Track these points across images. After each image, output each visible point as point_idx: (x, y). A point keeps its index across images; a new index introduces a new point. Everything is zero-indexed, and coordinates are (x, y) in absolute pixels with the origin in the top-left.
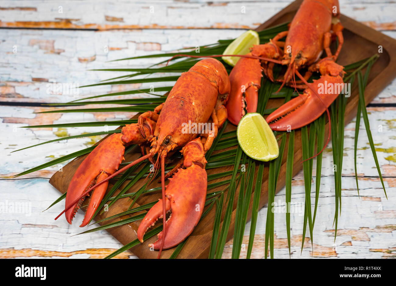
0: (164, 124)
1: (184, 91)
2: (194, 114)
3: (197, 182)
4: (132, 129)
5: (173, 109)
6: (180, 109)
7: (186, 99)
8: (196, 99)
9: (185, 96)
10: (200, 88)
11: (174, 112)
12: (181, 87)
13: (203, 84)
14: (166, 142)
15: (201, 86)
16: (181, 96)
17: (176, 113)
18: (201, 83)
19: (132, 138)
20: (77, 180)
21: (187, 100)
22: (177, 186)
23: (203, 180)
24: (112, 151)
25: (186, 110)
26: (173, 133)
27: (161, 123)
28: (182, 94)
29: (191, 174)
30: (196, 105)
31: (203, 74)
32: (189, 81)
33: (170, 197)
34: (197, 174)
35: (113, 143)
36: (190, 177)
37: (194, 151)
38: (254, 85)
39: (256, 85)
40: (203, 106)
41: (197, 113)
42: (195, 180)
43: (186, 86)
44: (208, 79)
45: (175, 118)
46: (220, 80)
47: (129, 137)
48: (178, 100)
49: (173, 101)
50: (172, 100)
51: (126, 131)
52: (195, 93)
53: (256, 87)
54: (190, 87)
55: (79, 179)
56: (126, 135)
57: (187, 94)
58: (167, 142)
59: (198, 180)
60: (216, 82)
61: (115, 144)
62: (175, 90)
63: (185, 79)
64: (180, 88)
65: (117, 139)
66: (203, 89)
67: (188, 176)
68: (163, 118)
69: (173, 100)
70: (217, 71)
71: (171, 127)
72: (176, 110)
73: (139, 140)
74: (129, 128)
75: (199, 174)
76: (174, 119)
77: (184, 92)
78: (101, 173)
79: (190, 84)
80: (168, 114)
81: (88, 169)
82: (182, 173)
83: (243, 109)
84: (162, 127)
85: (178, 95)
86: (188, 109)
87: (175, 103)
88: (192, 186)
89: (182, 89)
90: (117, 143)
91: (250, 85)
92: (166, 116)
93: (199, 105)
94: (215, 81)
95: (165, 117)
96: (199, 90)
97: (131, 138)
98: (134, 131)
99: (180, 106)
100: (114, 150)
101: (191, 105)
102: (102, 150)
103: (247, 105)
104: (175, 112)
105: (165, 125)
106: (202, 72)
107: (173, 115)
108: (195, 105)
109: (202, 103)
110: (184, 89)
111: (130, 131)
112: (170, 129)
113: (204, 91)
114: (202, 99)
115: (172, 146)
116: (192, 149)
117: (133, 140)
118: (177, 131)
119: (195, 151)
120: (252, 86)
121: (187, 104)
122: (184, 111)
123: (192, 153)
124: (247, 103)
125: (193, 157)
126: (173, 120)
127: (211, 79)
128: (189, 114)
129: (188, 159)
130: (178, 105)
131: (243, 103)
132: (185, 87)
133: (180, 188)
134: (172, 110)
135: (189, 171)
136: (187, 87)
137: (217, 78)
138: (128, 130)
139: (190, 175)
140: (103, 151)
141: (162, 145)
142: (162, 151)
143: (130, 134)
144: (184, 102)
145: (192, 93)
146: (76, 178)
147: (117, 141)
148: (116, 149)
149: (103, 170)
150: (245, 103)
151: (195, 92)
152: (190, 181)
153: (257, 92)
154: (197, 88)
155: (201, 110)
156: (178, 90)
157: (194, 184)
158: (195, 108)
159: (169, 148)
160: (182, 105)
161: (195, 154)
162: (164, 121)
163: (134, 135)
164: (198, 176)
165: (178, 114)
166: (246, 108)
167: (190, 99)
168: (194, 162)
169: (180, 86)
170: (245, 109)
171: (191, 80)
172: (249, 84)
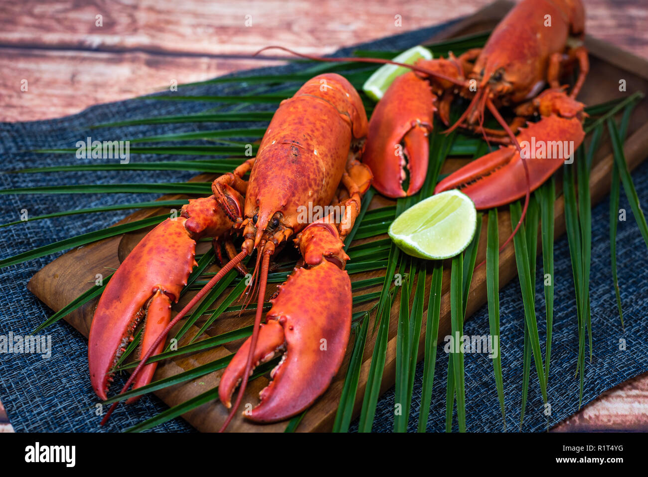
0: (266, 192)
1: (295, 130)
2: (319, 172)
3: (333, 293)
4: (205, 207)
5: (279, 163)
6: (293, 162)
7: (302, 145)
8: (320, 143)
9: (299, 140)
10: (324, 125)
11: (282, 167)
12: (287, 124)
13: (329, 118)
14: (273, 224)
15: (324, 121)
16: (289, 139)
17: (287, 170)
18: (325, 115)
19: (207, 222)
20: (107, 313)
21: (304, 146)
22: (297, 300)
23: (344, 289)
24: (170, 249)
25: (304, 163)
26: (285, 208)
27: (259, 190)
28: (292, 136)
29: (322, 278)
30: (320, 154)
31: (325, 98)
32: (300, 112)
33: (283, 319)
34: (333, 279)
35: (171, 234)
36: (321, 283)
37: (323, 236)
38: (421, 125)
39: (425, 126)
40: (331, 156)
41: (324, 170)
42: (330, 289)
43: (296, 121)
44: (335, 108)
45: (286, 179)
46: (355, 110)
47: (200, 220)
48: (286, 146)
49: (276, 149)
50: (273, 148)
51: (193, 211)
52: (317, 133)
53: (424, 129)
54: (305, 122)
55: (110, 311)
56: (193, 218)
57: (302, 135)
58: (275, 225)
59: (336, 290)
60: (349, 115)
61: (174, 236)
62: (276, 131)
63: (292, 109)
64: (285, 126)
65: (177, 227)
66: (329, 127)
67: (316, 281)
68: (261, 181)
69: (276, 147)
70: (348, 95)
71: (281, 196)
72: (285, 164)
73: (218, 226)
74: (196, 206)
75: (336, 279)
76: (285, 181)
77: (295, 133)
78: (154, 293)
79: (304, 117)
80: (272, 173)
81: (126, 289)
82: (304, 275)
83: (401, 168)
84: (263, 198)
85: (284, 137)
86: (308, 162)
87: (281, 152)
88: (326, 299)
89: (291, 127)
90: (179, 234)
91: (414, 124)
92: (268, 176)
93: (326, 155)
94: (347, 112)
95: (266, 179)
96: (322, 127)
97: (205, 224)
98: (208, 210)
99: (292, 156)
100: (175, 248)
101: (311, 155)
102: (151, 250)
103: (409, 161)
104: (285, 168)
105: (268, 193)
106: (322, 96)
107: (282, 174)
108: (319, 156)
109: (329, 151)
110: (294, 127)
111: (202, 211)
112: (279, 199)
113: (331, 130)
114: (330, 144)
115: (283, 232)
116: (319, 233)
117: (208, 226)
118: (292, 204)
119: (325, 237)
120: (417, 127)
121: (304, 152)
122: (301, 165)
123: (321, 240)
124: (408, 157)
125: (323, 248)
126: (282, 182)
127: (340, 109)
128: (311, 172)
129: (314, 250)
130: (288, 156)
131: (402, 157)
132: (295, 124)
133: (303, 302)
134: (277, 165)
135: (317, 271)
136: (301, 123)
137: (349, 107)
138: (197, 208)
139: (320, 279)
140: (154, 251)
141: (265, 232)
142: (266, 242)
143: (202, 216)
144: (299, 149)
145: (310, 133)
146: (104, 309)
147: (178, 230)
148: (179, 246)
149: (158, 288)
150: (406, 157)
151: (316, 131)
152: (320, 289)
153: (426, 137)
154: (318, 124)
155: (330, 164)
156: (283, 130)
157: (329, 295)
158: (319, 160)
159: (279, 236)
160: (296, 155)
161: (326, 242)
162: (266, 186)
163: (210, 217)
164: (335, 283)
165: (290, 171)
166: (408, 166)
167: (308, 145)
168: (326, 257)
169: (285, 121)
170: (405, 168)
171: (305, 111)
172: (411, 124)
